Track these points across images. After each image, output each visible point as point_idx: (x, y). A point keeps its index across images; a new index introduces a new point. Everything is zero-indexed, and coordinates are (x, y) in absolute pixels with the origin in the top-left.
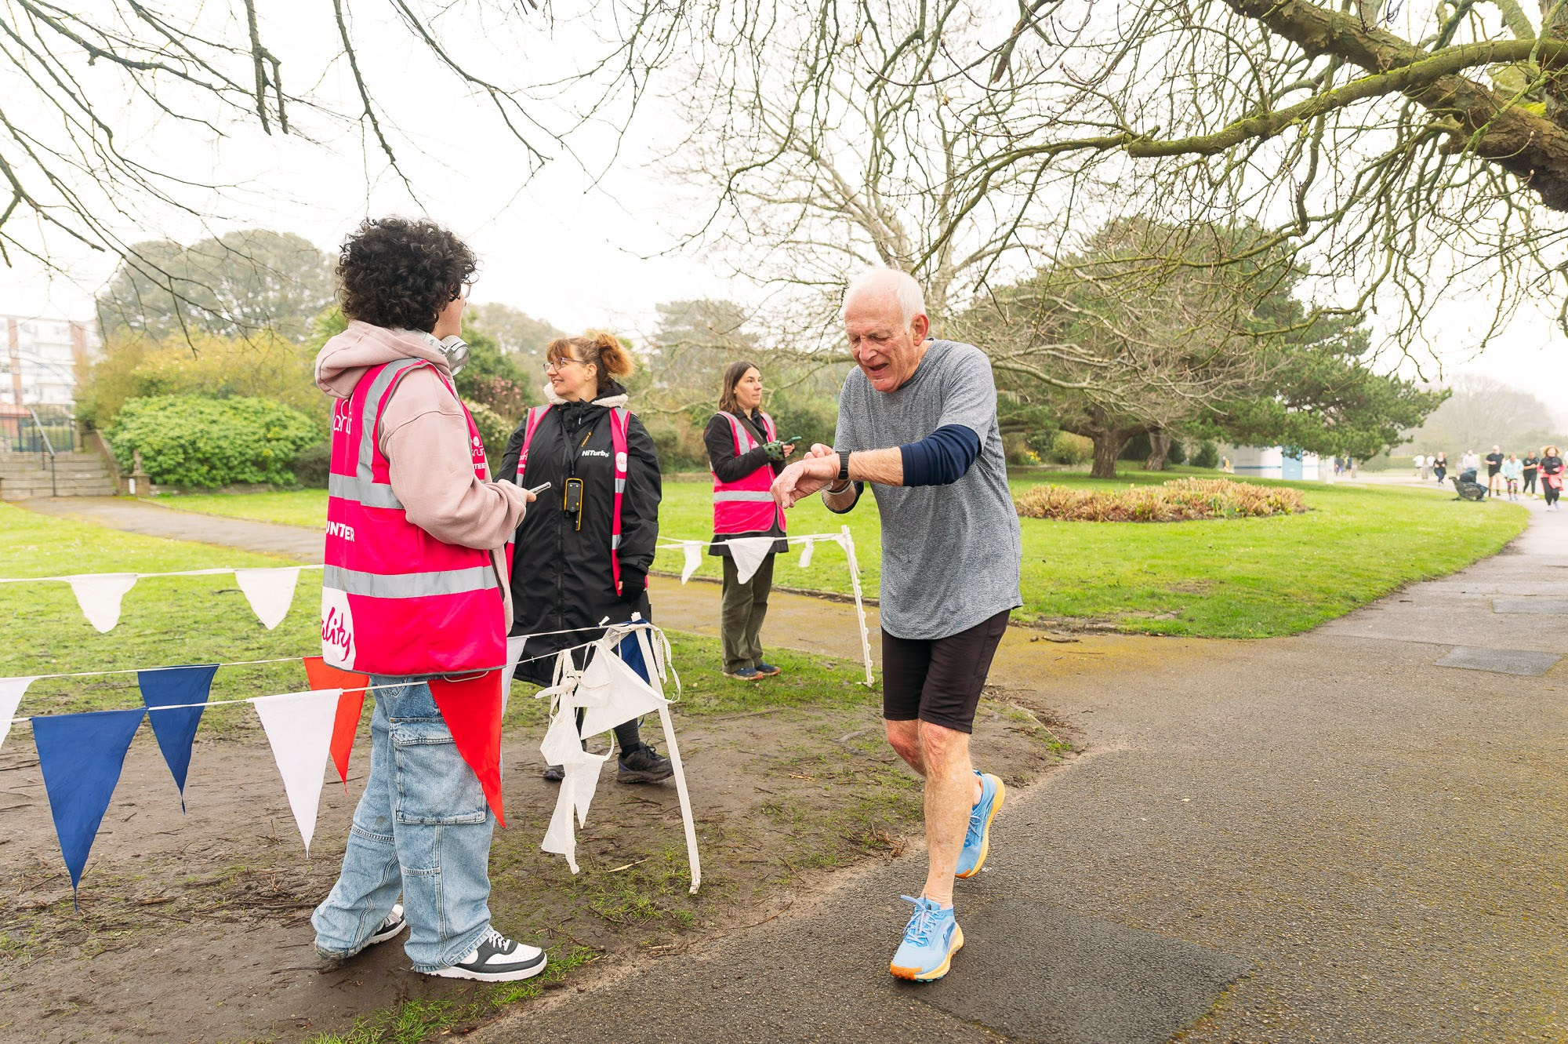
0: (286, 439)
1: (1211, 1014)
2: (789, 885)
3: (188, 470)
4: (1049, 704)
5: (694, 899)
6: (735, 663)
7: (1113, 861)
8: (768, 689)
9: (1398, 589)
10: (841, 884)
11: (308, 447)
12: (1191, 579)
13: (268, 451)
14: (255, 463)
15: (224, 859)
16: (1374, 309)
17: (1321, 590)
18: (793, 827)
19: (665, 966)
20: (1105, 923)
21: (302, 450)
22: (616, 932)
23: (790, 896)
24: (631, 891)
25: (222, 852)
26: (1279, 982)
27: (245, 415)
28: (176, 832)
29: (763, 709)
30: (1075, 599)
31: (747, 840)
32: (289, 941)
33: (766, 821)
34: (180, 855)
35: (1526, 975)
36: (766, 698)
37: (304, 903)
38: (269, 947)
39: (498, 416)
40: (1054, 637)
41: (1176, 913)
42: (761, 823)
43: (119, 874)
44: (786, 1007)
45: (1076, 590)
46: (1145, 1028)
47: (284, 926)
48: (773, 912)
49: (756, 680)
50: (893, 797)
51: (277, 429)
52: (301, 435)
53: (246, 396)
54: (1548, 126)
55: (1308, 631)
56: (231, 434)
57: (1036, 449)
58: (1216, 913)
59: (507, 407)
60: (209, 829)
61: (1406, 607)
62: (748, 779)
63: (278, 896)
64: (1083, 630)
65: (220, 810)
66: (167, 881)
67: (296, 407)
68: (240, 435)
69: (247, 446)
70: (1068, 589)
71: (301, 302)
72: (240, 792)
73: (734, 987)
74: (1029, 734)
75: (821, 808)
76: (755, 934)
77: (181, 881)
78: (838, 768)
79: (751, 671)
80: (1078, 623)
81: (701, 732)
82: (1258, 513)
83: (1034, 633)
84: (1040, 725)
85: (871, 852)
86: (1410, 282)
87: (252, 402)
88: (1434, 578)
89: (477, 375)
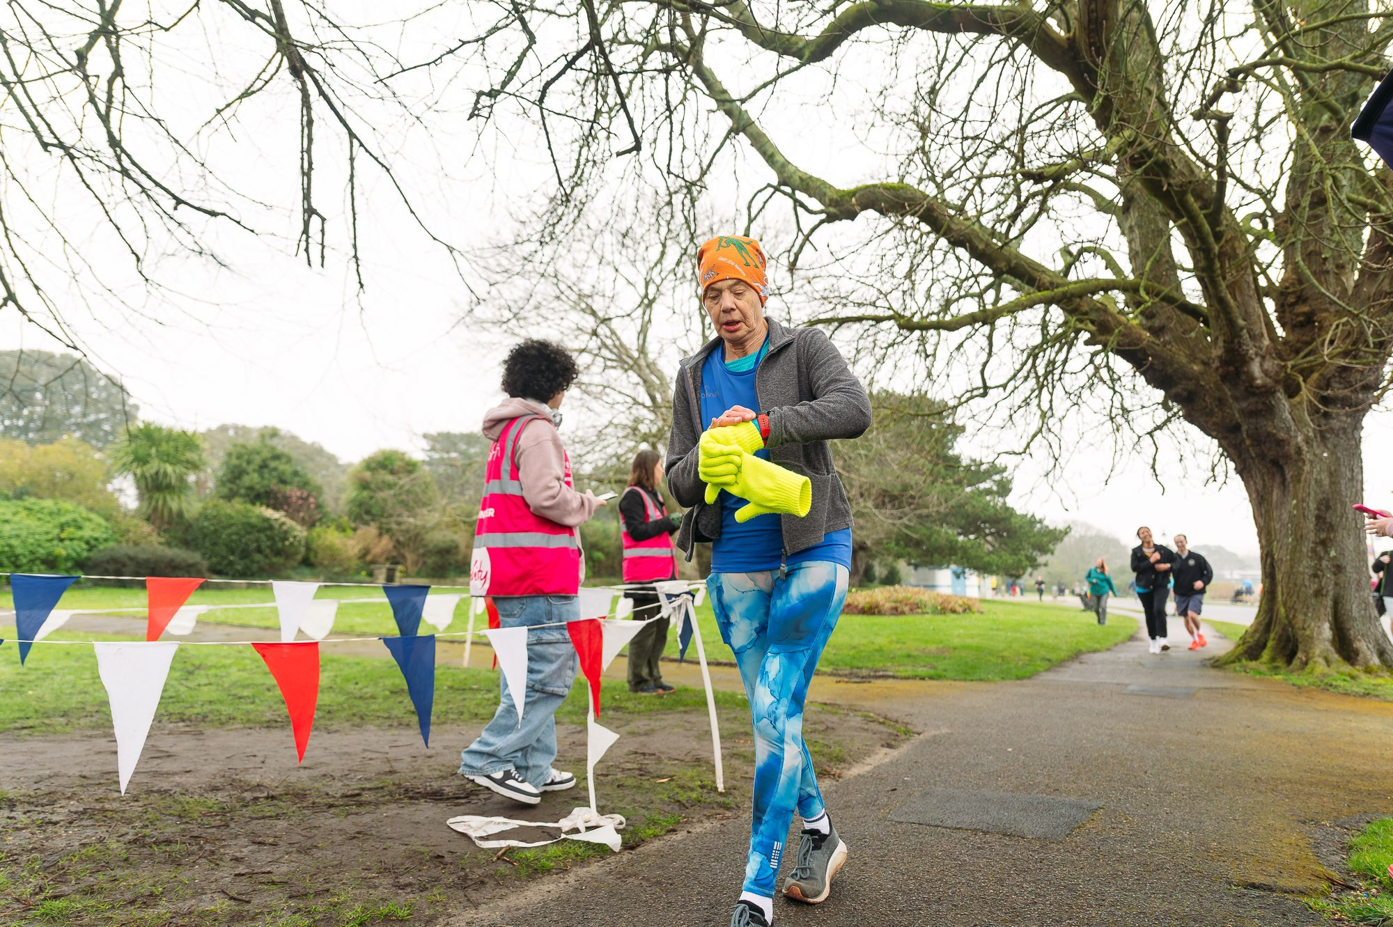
0: (81, 539)
1: (1093, 820)
4: (882, 711)
6: (638, 684)
9: (1076, 656)
11: (101, 547)
12: (933, 647)
13: (61, 550)
14: (44, 562)
16: (1031, 454)
17: (1025, 654)
21: (95, 550)
27: (39, 515)
29: (683, 709)
39: (294, 523)
40: (851, 680)
41: (1043, 789)
45: (852, 652)
46: (1060, 824)
51: (72, 529)
52: (96, 535)
53: (41, 498)
54: (1146, 335)
55: (1029, 678)
56: (24, 533)
59: (301, 514)
61: (1084, 666)
64: (869, 676)
67: (91, 509)
68: (33, 534)
69: (39, 545)
70: (845, 652)
71: (70, 416)
74: (880, 723)
79: (652, 689)
80: (864, 672)
82: (954, 611)
86: (1051, 437)
87: (48, 503)
88: (1095, 651)
89: (274, 485)
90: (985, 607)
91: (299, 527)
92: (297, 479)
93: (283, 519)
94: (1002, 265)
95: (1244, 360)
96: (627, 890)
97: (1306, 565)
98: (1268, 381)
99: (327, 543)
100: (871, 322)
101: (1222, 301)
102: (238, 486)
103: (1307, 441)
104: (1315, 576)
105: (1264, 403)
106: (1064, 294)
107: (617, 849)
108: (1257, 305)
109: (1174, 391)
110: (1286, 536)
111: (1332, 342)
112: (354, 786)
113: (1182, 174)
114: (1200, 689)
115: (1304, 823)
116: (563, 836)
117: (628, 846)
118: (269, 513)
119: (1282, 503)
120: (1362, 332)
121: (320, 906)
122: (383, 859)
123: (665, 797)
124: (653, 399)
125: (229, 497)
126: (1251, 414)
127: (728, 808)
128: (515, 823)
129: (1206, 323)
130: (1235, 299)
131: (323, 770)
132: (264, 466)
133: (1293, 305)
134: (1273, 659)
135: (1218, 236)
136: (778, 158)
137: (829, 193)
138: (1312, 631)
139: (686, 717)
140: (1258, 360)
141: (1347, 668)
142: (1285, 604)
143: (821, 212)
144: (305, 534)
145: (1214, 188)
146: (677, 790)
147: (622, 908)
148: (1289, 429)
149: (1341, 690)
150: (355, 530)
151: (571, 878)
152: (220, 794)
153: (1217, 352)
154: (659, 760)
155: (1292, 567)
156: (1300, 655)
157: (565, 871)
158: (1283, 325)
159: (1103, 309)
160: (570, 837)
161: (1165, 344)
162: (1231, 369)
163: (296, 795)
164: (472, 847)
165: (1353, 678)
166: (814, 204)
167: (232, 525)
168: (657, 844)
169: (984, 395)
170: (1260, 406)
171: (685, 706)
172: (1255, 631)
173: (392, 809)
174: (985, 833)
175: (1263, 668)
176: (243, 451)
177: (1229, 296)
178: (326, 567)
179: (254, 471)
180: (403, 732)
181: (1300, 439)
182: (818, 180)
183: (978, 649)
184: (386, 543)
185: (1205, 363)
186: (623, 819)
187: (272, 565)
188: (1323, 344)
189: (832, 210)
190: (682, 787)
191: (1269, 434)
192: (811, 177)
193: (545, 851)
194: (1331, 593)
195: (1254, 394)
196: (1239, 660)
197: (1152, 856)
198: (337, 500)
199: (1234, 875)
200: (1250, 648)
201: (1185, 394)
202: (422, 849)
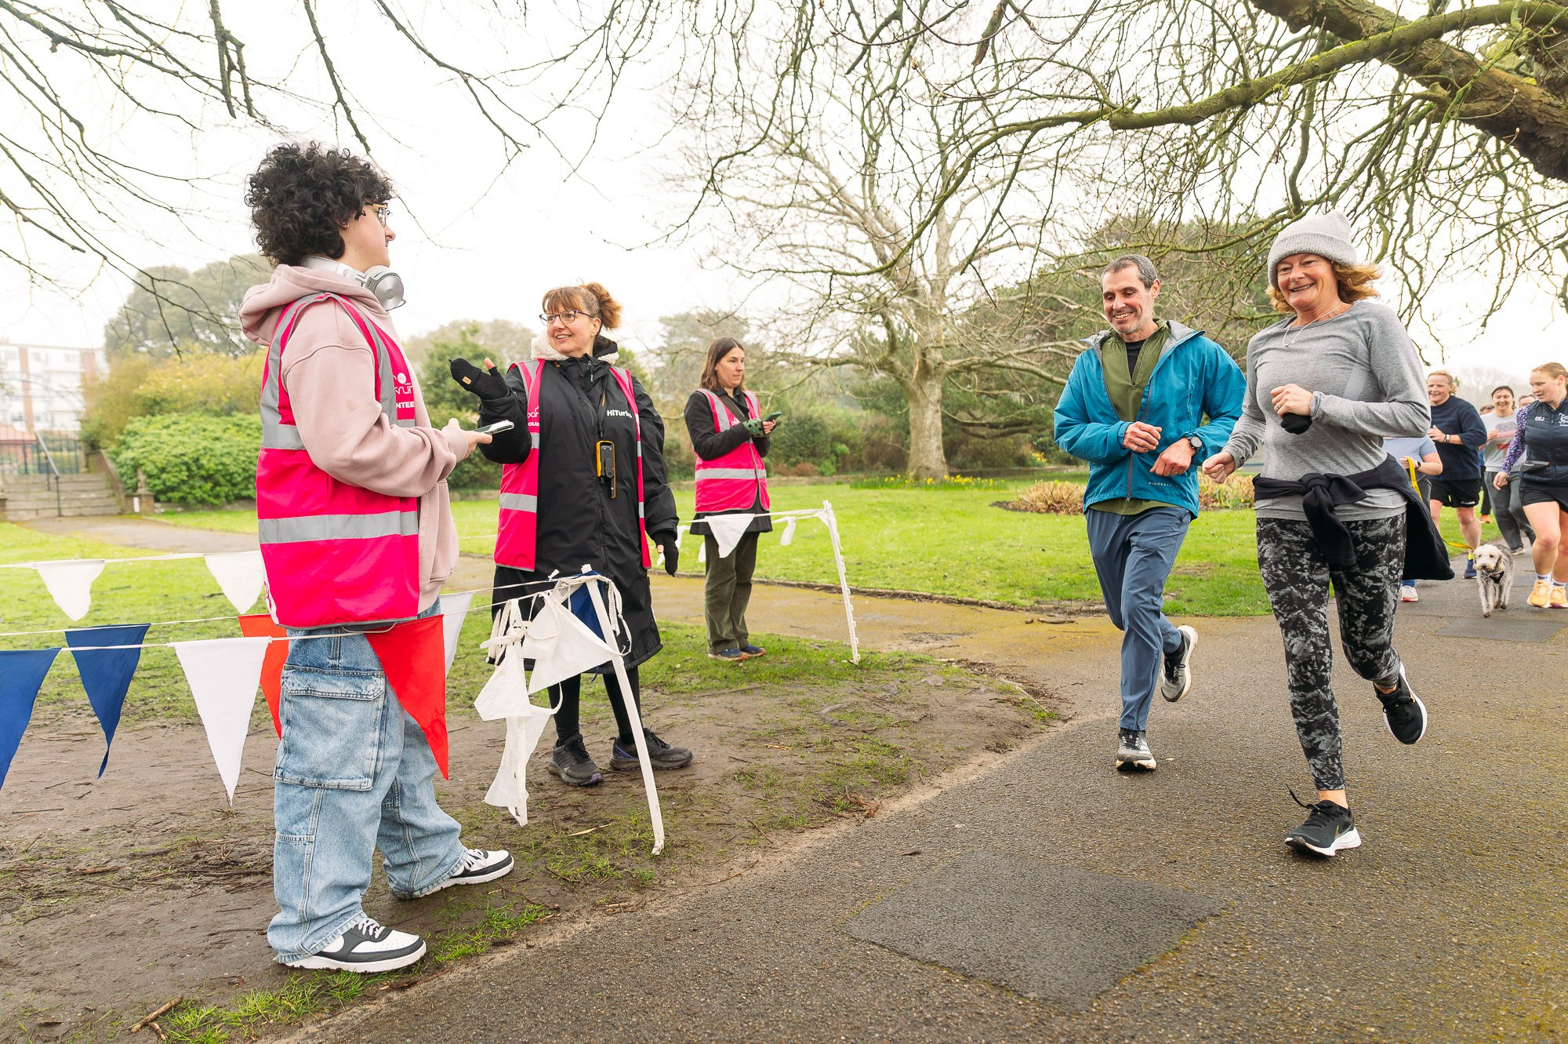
1: (1177, 949)
2: (757, 845)
3: (192, 487)
4: (1039, 678)
5: (657, 859)
6: (719, 644)
7: (1091, 815)
8: (751, 668)
10: (810, 844)
12: (1191, 563)
15: (174, 832)
18: (766, 792)
19: (620, 922)
20: (1076, 870)
22: (573, 892)
23: (755, 856)
24: (591, 853)
25: (174, 826)
26: (1251, 919)
27: (248, 431)
28: (130, 808)
29: (745, 686)
30: (1073, 584)
31: (716, 804)
32: (232, 905)
33: (737, 787)
34: (131, 828)
35: (1510, 909)
36: (748, 676)
37: (252, 870)
38: (210, 911)
40: (1049, 619)
41: (1149, 860)
42: (733, 788)
43: (65, 847)
44: (739, 955)
45: (1074, 575)
46: (1107, 963)
47: (228, 891)
48: (737, 870)
49: (740, 661)
50: (870, 762)
53: (249, 413)
54: (1537, 92)
56: (235, 451)
57: (1042, 451)
58: (1191, 858)
60: (164, 805)
62: (723, 750)
63: (226, 864)
64: (1080, 612)
65: (178, 788)
66: (113, 853)
68: (244, 451)
69: (251, 463)
70: (1067, 575)
72: (201, 771)
73: (688, 938)
74: (1015, 704)
75: (795, 774)
76: (716, 891)
77: (128, 852)
78: (816, 738)
79: (735, 652)
80: (1075, 606)
81: (680, 708)
83: (1029, 616)
84: (1027, 696)
85: (844, 814)
100: (1077, 124)
159: (1460, 59)
174: (965, 979)
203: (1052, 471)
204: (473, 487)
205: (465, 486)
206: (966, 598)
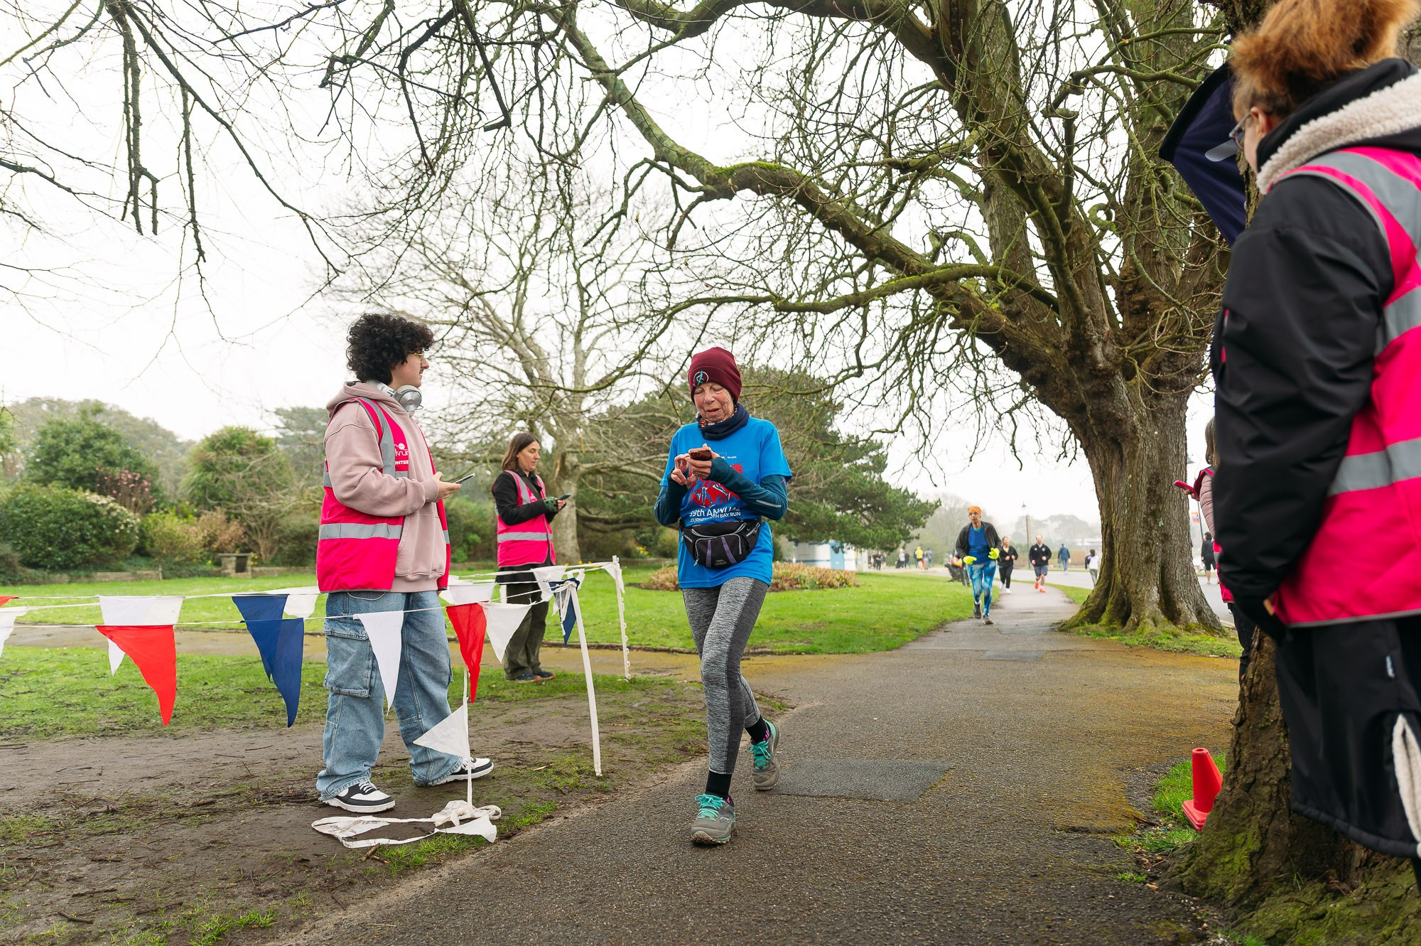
1: (944, 780)
2: (658, 770)
5: (598, 778)
9: (941, 625)
12: (810, 622)
16: (903, 432)
17: (895, 626)
18: (639, 746)
23: (662, 775)
29: (561, 695)
36: (557, 689)
39: (125, 509)
41: (901, 754)
46: (915, 786)
48: (658, 781)
54: (1004, 319)
55: (898, 648)
57: (643, 545)
58: (923, 752)
59: (134, 499)
61: (949, 635)
75: (649, 737)
79: (530, 677)
82: (831, 586)
85: (698, 754)
86: (921, 415)
88: (959, 620)
89: (99, 466)
90: (860, 580)
91: (131, 514)
92: (128, 460)
93: (111, 505)
94: (874, 248)
95: (1089, 345)
96: (502, 879)
97: (1139, 535)
98: (1109, 364)
99: (165, 530)
100: (749, 303)
101: (1069, 289)
102: (57, 471)
103: (1141, 420)
104: (1147, 544)
105: (1105, 385)
106: (931, 279)
107: (492, 839)
108: (1099, 294)
109: (1029, 373)
110: (1123, 508)
111: (1161, 329)
112: (206, 794)
113: (1034, 167)
114: (1048, 652)
115: (1122, 770)
116: (436, 830)
117: (502, 836)
118: (94, 498)
119: (1120, 478)
120: (1185, 321)
121: (172, 921)
122: (241, 867)
123: (542, 785)
124: (530, 376)
125: (45, 481)
126: (1096, 395)
127: (606, 792)
128: (384, 822)
129: (1056, 309)
130: (1081, 288)
131: (170, 779)
132: (86, 446)
133: (1130, 293)
134: (1110, 622)
135: (1066, 228)
136: (655, 131)
137: (706, 168)
138: (1143, 594)
139: (565, 703)
140: (1100, 345)
141: (1170, 627)
142: (1121, 571)
143: (699, 189)
144: (139, 520)
145: (1063, 181)
146: (555, 777)
147: (497, 897)
148: (1126, 410)
149: (1165, 648)
150: (198, 516)
151: (445, 872)
152: (50, 812)
153: (1065, 337)
154: (537, 748)
155: (1127, 537)
156: (1132, 616)
157: (438, 865)
158: (1122, 313)
159: (967, 294)
160: (443, 831)
161: (1021, 327)
162: (1078, 353)
163: (141, 807)
164: (339, 848)
165: (1175, 636)
166: (692, 181)
167: (50, 512)
168: (533, 832)
169: (859, 374)
170: (1102, 388)
171: (563, 692)
172: (1096, 597)
173: (251, 816)
174: (847, 799)
175: (1102, 630)
176: (61, 429)
177: (1076, 285)
178: (165, 556)
179: (74, 451)
180: (260, 734)
181: (1135, 418)
182: (695, 156)
183: (853, 622)
184: (235, 528)
185: (1056, 347)
186: (499, 810)
187: (99, 556)
188: (1153, 333)
189: (710, 187)
190: (558, 773)
191: (1109, 414)
192: (688, 153)
193: (417, 847)
194: (1159, 559)
195: (1097, 377)
196: (1083, 623)
197: (991, 809)
198: (176, 482)
199: (1059, 821)
200: (1092, 612)
201: (1039, 375)
202: (285, 854)
203: (653, 562)
204: (85, 569)
205: (76, 567)
206: (659, 647)
